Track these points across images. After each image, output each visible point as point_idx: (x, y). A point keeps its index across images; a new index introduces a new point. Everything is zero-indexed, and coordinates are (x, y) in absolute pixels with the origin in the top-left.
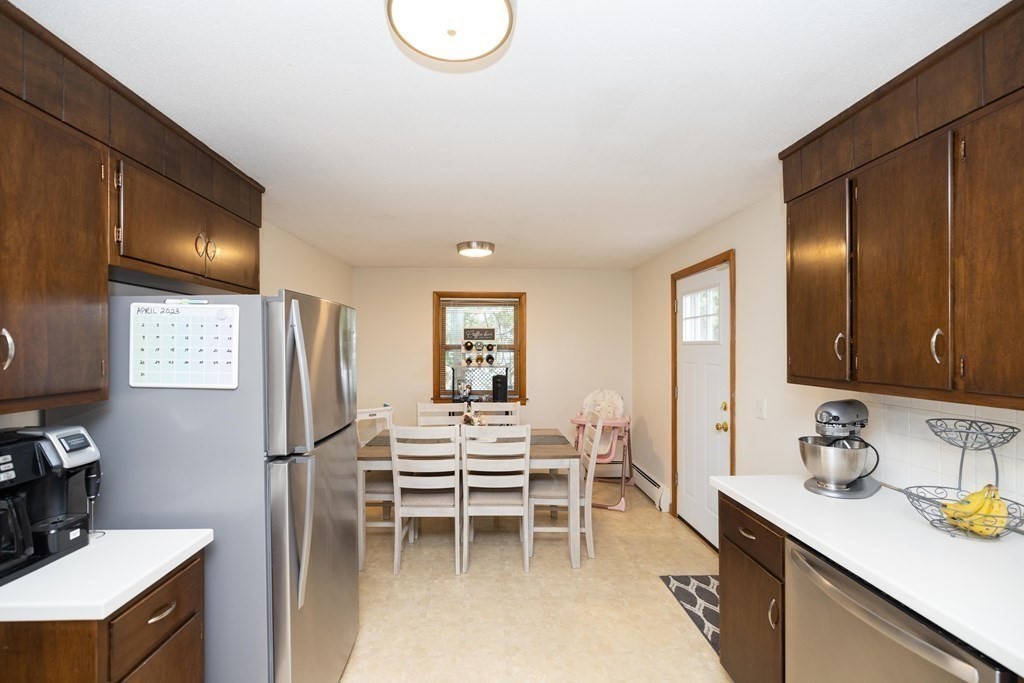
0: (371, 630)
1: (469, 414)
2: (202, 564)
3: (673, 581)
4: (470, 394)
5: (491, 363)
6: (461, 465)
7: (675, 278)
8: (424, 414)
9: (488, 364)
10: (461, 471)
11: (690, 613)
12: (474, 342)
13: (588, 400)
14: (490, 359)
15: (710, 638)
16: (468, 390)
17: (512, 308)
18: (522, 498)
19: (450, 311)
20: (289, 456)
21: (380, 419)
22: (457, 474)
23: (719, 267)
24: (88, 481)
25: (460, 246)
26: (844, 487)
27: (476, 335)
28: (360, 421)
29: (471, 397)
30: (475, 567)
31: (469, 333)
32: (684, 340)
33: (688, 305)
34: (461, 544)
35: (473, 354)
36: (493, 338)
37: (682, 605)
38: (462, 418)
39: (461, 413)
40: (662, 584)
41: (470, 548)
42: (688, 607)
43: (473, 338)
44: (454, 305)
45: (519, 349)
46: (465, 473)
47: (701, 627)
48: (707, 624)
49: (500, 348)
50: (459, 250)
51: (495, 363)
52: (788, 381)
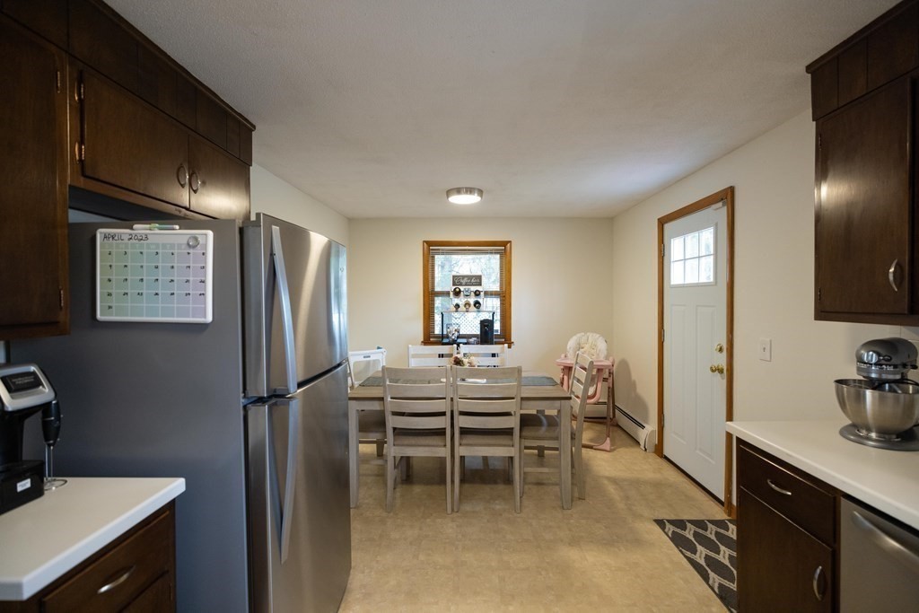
0: (363, 572)
1: (459, 356)
2: (173, 515)
3: (668, 525)
4: (458, 337)
5: (478, 308)
6: (452, 405)
7: (662, 222)
8: (415, 356)
9: (475, 309)
10: (452, 412)
11: (691, 561)
12: (462, 288)
13: (571, 343)
14: (477, 304)
15: (717, 590)
16: (456, 334)
17: (498, 256)
18: (512, 439)
19: (439, 259)
20: (270, 397)
21: (374, 361)
22: (448, 414)
23: (714, 206)
24: (46, 425)
25: (449, 193)
26: (894, 436)
27: (464, 281)
28: (355, 363)
29: (459, 341)
30: (467, 507)
31: (457, 280)
32: (672, 283)
33: (676, 247)
34: (453, 482)
35: (461, 301)
36: (480, 284)
37: (680, 551)
38: (452, 359)
39: (451, 355)
40: (657, 528)
41: (461, 486)
42: (688, 554)
43: (461, 285)
44: (443, 254)
45: (504, 296)
46: (456, 414)
47: (706, 578)
48: (712, 575)
49: (487, 294)
50: (448, 197)
51: (482, 308)
52: (816, 319)
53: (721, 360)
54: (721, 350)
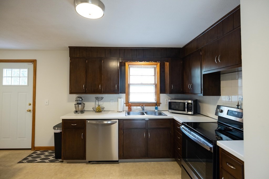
3: (23, 161)
11: (38, 162)
15: (50, 162)
23: (28, 63)
32: (3, 84)
40: (21, 164)
47: (45, 162)
52: (70, 94)
53: (31, 108)
54: (30, 105)
